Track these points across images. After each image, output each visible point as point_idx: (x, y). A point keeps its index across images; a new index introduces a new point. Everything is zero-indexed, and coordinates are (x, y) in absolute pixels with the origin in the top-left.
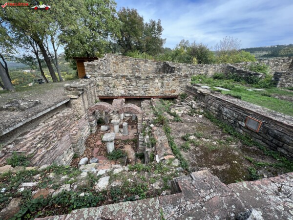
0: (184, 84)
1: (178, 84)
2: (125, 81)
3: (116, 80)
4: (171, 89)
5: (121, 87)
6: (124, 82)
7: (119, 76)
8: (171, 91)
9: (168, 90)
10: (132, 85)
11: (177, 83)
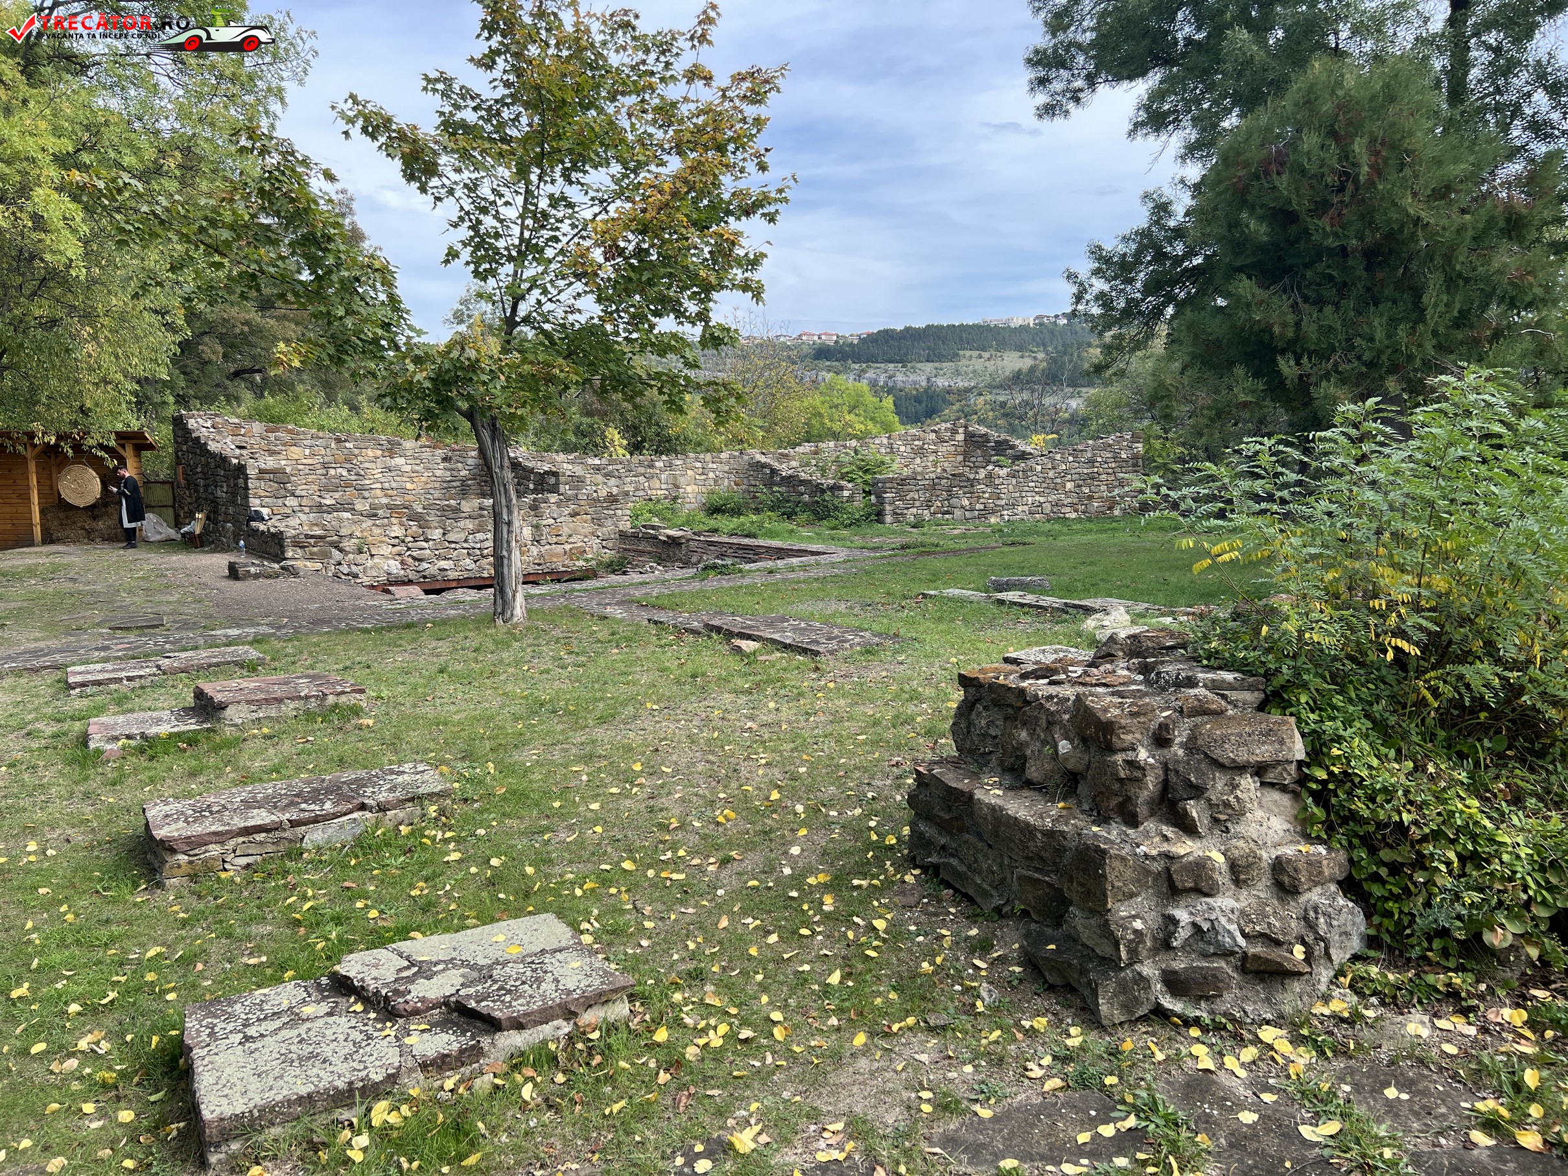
0: (608, 529)
1: (588, 528)
2: (401, 524)
3: (370, 523)
4: (568, 547)
5: (387, 550)
6: (397, 531)
7: (381, 507)
8: (570, 555)
9: (559, 549)
10: (427, 540)
11: (584, 526)
